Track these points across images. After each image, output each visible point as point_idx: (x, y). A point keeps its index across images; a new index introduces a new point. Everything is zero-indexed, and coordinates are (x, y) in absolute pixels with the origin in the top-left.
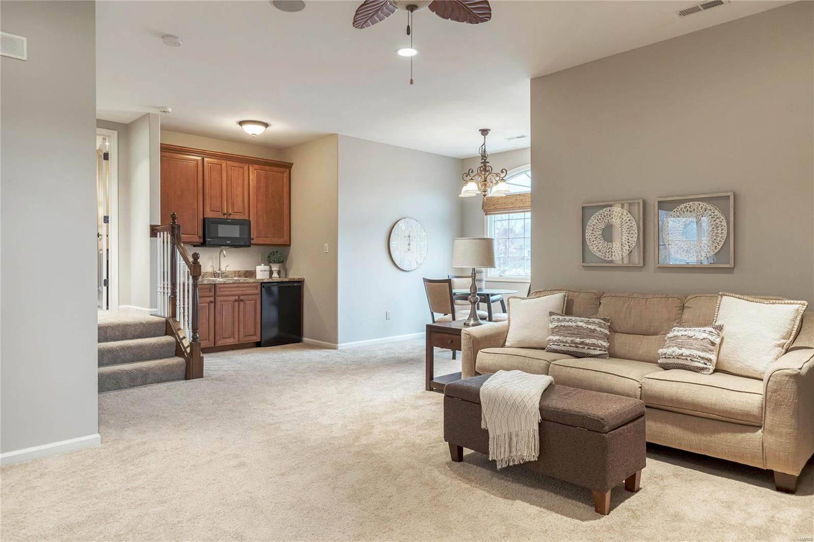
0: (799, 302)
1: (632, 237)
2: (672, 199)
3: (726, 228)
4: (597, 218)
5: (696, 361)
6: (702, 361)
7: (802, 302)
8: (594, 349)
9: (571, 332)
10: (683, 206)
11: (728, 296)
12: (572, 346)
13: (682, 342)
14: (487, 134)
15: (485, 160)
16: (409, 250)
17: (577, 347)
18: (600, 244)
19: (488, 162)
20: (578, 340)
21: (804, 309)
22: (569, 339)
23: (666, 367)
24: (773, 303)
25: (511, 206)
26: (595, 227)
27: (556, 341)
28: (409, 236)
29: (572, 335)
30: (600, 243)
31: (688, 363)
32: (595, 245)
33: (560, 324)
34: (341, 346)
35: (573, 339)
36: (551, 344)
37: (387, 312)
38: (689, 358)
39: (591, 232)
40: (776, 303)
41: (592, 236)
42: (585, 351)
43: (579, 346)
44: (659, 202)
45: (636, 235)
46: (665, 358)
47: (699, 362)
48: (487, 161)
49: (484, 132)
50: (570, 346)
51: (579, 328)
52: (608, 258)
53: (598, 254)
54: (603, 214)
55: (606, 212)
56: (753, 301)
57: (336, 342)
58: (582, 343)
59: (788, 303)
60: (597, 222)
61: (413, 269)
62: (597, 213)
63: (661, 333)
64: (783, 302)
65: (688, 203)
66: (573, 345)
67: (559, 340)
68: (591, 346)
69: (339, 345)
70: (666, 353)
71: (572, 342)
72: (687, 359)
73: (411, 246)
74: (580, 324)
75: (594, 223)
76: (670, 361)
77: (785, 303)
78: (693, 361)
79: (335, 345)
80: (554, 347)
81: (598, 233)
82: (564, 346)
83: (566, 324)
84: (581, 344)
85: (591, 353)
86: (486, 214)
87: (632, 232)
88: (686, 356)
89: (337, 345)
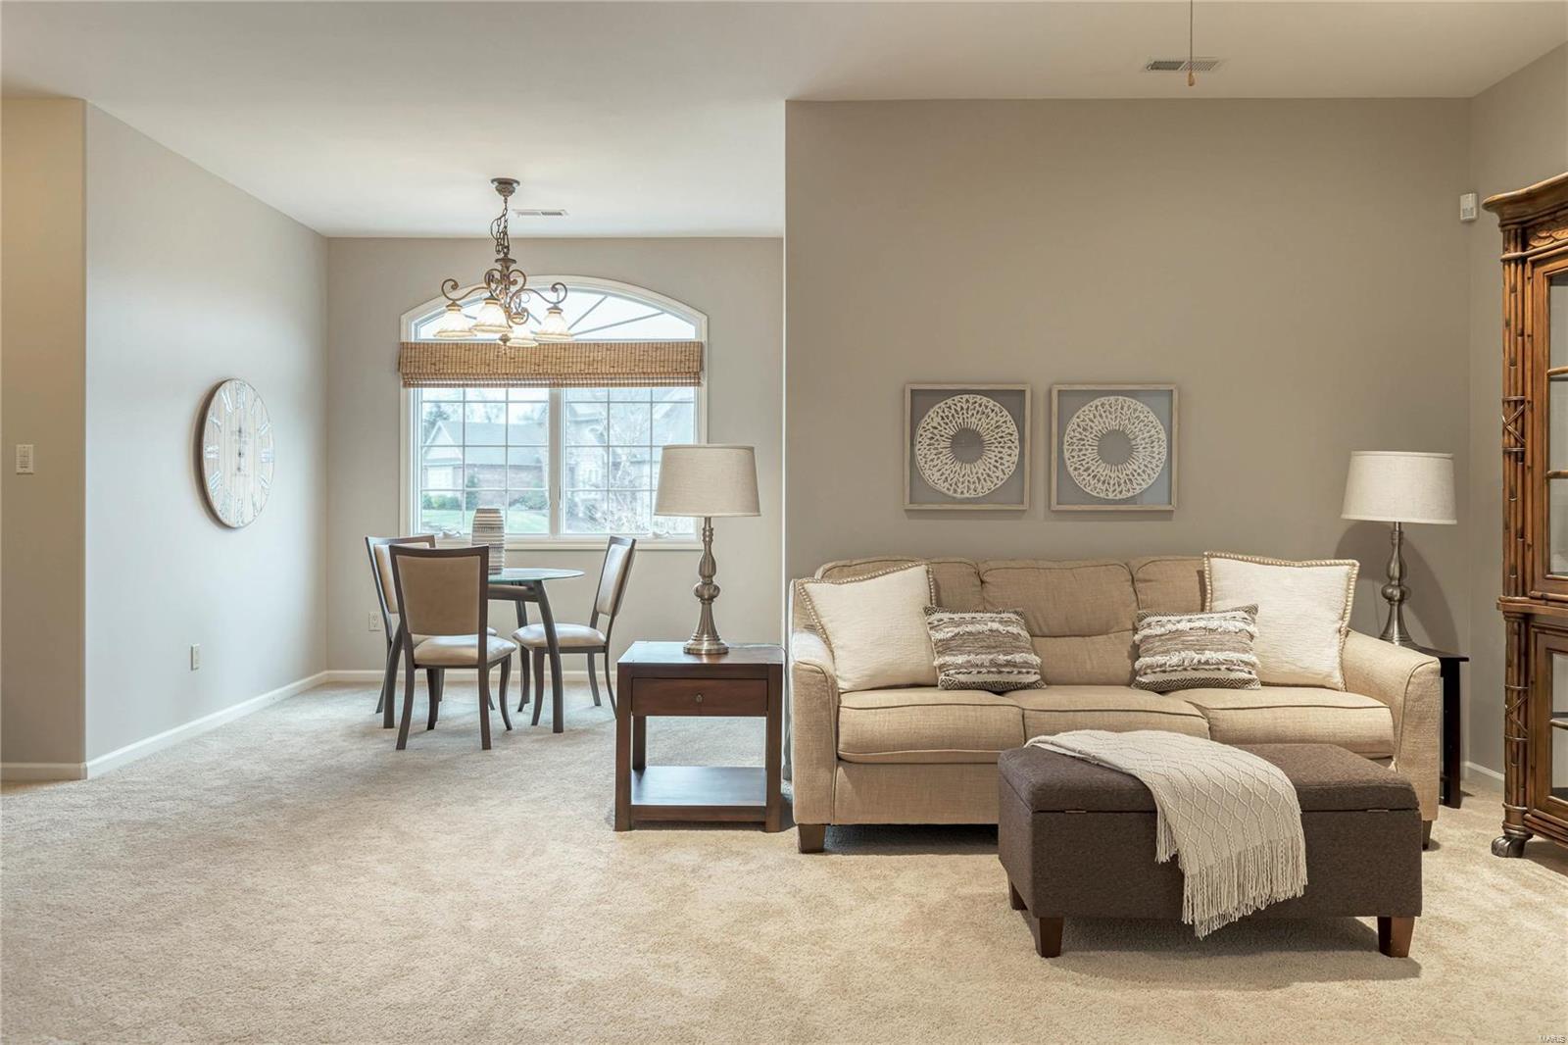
0: (1347, 561)
1: (1010, 455)
2: (1084, 388)
3: (1165, 445)
4: (941, 414)
5: (1238, 670)
6: (1246, 670)
7: (1351, 561)
8: (1028, 673)
9: (985, 644)
10: (1097, 402)
11: (1221, 557)
12: (992, 672)
13: (1198, 641)
14: (512, 192)
15: (506, 254)
16: (239, 469)
17: (1000, 672)
18: (947, 467)
19: (514, 261)
20: (1002, 658)
21: (1355, 572)
22: (985, 658)
23: (1162, 689)
24: (1308, 566)
25: (484, 369)
26: (936, 431)
27: (961, 666)
28: (240, 431)
29: (989, 649)
30: (946, 464)
31: (1222, 675)
32: (935, 469)
33: (960, 630)
34: (96, 764)
35: (991, 657)
36: (952, 672)
37: (192, 648)
38: (1223, 667)
39: (928, 442)
40: (1312, 565)
41: (929, 450)
42: (1014, 678)
43: (1004, 669)
44: (1059, 391)
45: (1017, 451)
46: (1164, 672)
47: (1241, 671)
48: (509, 256)
49: (505, 186)
50: (989, 672)
51: (994, 634)
52: (962, 493)
53: (943, 487)
54: (953, 407)
55: (959, 405)
56: (1272, 564)
57: (78, 756)
58: (1008, 664)
59: (1331, 565)
60: (941, 422)
61: (246, 522)
62: (942, 404)
63: (1113, 630)
64: (1323, 563)
65: (1107, 398)
66: (993, 670)
67: (969, 662)
68: (1022, 667)
69: (89, 764)
70: (1166, 664)
71: (993, 663)
72: (1219, 669)
73: (242, 460)
74: (995, 626)
75: (935, 425)
76: (1174, 677)
77: (1327, 565)
78: (1231, 670)
79: (75, 766)
80: (962, 678)
81: (942, 444)
82: (979, 672)
83: (970, 628)
84: (1005, 666)
85: (1023, 681)
86: (407, 385)
87: (1010, 444)
88: (1217, 664)
89: (82, 766)
